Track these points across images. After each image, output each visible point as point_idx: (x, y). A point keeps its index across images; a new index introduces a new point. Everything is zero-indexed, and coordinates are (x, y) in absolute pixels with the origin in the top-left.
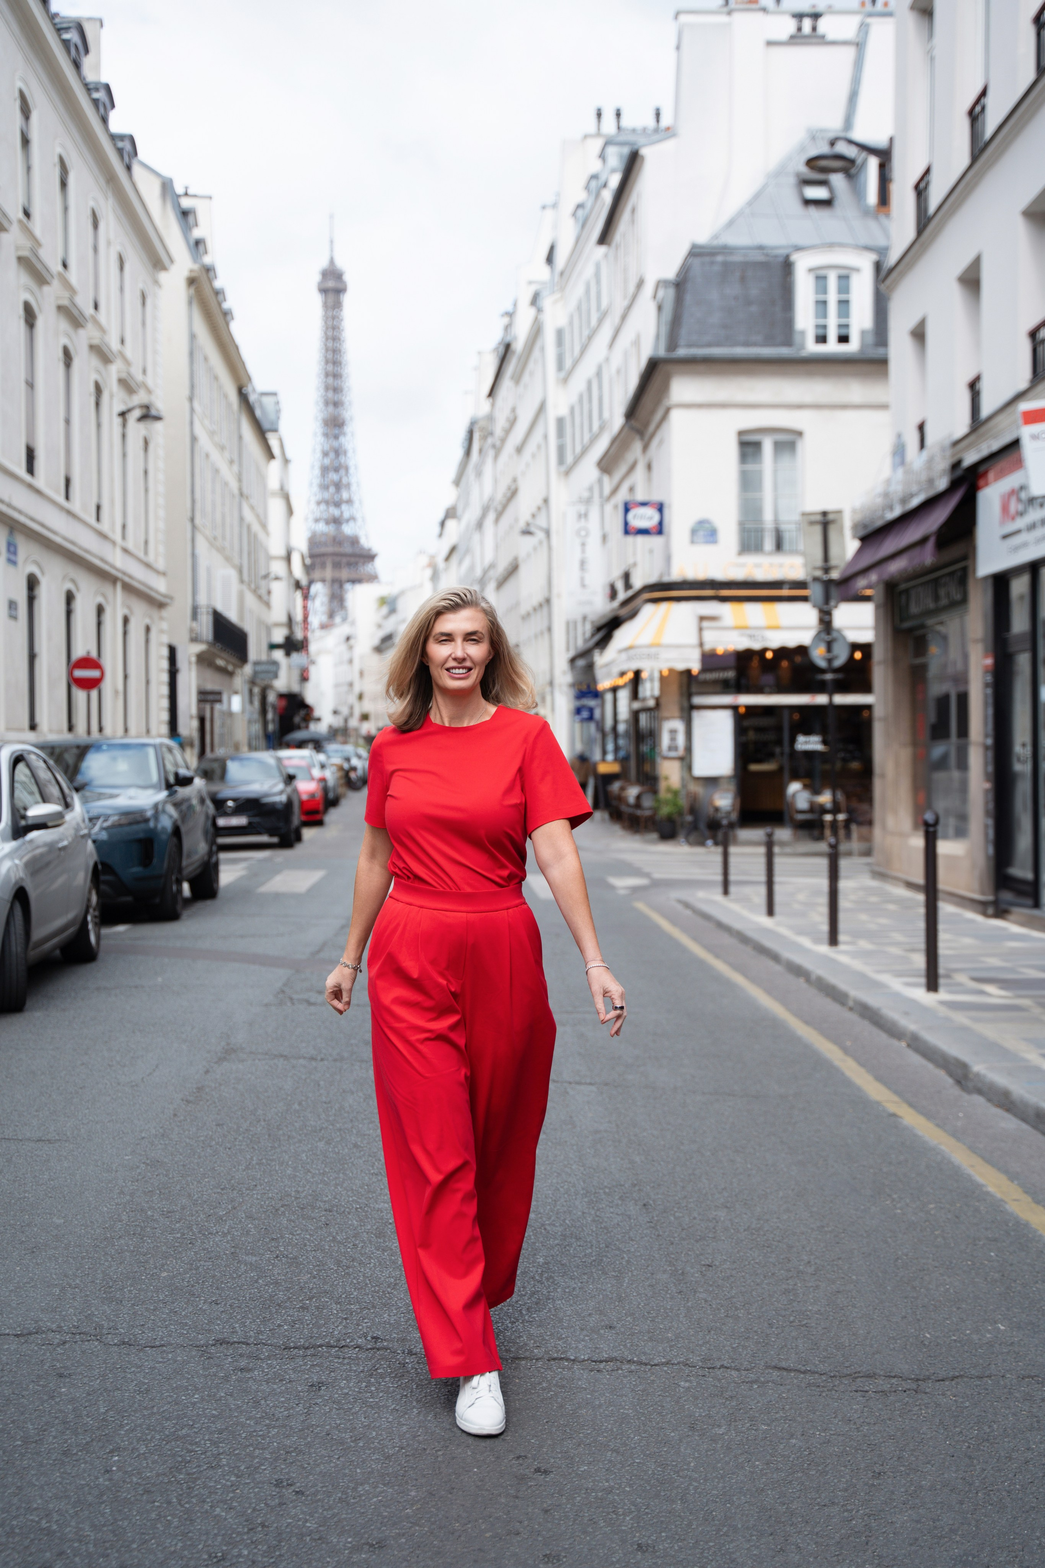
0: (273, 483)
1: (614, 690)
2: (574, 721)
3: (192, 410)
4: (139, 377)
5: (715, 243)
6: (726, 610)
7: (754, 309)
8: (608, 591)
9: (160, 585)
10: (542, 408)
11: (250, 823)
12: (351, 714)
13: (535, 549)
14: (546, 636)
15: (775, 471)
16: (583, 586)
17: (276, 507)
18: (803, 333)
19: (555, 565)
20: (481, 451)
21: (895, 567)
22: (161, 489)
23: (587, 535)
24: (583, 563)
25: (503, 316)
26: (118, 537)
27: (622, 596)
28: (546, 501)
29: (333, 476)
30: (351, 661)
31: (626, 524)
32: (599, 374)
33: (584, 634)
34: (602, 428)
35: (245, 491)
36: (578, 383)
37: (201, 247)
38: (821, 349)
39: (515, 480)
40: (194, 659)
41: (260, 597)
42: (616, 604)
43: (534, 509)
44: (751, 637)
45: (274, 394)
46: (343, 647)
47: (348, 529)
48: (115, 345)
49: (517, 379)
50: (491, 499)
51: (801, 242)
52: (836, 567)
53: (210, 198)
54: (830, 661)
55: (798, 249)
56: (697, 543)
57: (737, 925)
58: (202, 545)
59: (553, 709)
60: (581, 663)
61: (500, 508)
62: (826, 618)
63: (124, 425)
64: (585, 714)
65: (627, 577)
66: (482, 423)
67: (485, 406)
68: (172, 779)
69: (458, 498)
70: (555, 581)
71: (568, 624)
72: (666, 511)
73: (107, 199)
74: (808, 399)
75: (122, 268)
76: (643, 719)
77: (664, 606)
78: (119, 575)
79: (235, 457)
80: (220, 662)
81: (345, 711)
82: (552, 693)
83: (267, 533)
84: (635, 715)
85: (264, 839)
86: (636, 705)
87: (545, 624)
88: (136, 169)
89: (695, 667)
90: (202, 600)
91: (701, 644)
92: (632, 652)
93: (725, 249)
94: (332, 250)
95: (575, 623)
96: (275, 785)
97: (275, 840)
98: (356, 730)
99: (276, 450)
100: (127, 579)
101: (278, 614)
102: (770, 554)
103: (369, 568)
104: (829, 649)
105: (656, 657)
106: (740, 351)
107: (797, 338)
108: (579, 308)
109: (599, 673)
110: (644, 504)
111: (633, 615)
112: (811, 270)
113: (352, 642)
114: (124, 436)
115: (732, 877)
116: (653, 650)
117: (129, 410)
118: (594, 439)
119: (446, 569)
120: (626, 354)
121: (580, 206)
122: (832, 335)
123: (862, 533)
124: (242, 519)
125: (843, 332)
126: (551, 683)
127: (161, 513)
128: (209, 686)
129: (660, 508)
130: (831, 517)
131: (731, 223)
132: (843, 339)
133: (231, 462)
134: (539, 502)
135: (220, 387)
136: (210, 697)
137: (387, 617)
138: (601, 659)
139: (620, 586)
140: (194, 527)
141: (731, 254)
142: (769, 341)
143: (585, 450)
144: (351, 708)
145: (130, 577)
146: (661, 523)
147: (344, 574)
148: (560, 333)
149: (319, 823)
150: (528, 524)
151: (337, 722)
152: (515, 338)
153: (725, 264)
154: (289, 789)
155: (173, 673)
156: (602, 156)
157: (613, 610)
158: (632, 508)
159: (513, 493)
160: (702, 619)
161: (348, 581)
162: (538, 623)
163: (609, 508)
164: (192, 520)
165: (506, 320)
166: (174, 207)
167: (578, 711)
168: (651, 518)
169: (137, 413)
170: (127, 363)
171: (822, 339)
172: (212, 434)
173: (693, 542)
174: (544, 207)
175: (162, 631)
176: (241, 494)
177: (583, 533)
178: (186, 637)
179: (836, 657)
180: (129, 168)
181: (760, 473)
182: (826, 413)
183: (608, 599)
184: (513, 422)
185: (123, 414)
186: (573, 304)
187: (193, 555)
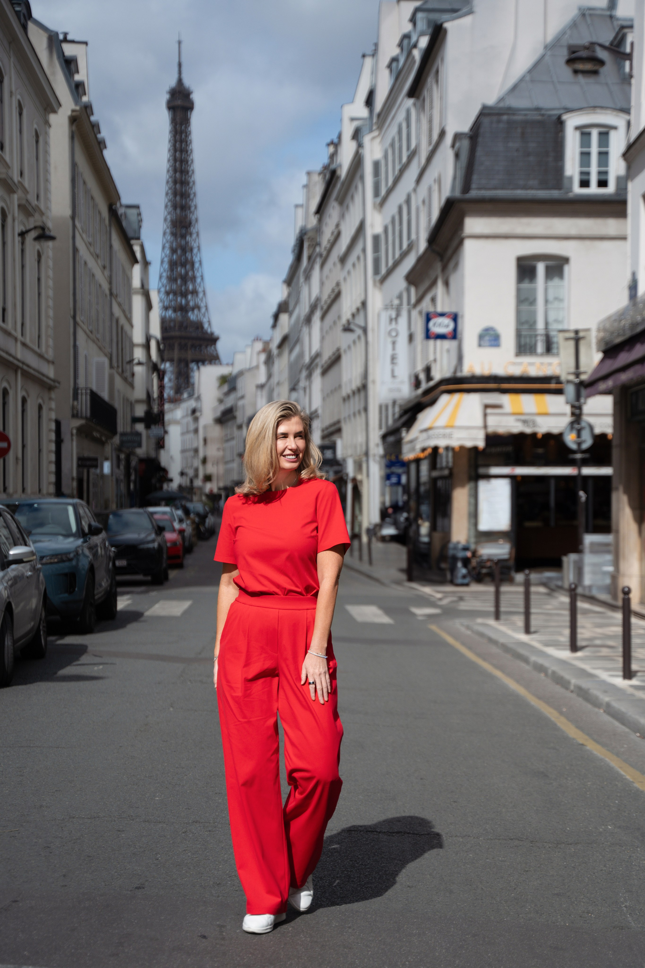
0: (136, 283)
1: (417, 461)
2: (385, 485)
3: (74, 226)
4: (34, 202)
5: (501, 105)
6: (506, 400)
7: (531, 158)
8: (413, 380)
9: (50, 372)
10: (361, 229)
11: (129, 565)
12: (196, 476)
13: (354, 342)
14: (363, 414)
15: (546, 290)
16: (393, 376)
17: (138, 302)
18: (571, 179)
19: (370, 356)
20: (309, 258)
21: (624, 377)
22: (51, 293)
23: (397, 335)
24: (393, 358)
25: (328, 145)
26: (18, 335)
27: (424, 386)
28: (364, 304)
29: (181, 270)
30: (196, 431)
31: (427, 330)
32: (408, 201)
33: (394, 414)
34: (410, 247)
35: (114, 291)
36: (392, 207)
37: (80, 90)
38: (585, 191)
39: (338, 284)
40: (75, 431)
41: (125, 379)
42: (420, 391)
43: (354, 310)
44: (525, 422)
45: (137, 207)
46: (190, 419)
47: (192, 316)
48: (16, 178)
49: (342, 201)
50: (318, 300)
51: (570, 105)
52: (585, 373)
53: (86, 43)
54: (579, 444)
55: (569, 110)
56: (484, 346)
57: (502, 640)
58: (81, 337)
59: (368, 475)
60: (391, 439)
61: (325, 307)
62: (577, 411)
63: (23, 243)
64: (394, 480)
65: (428, 370)
66: (310, 234)
67: (313, 221)
68: (86, 529)
69: (289, 295)
70: (370, 370)
71: (381, 407)
72: (459, 321)
73: (10, 57)
74: (573, 232)
75: (21, 114)
76: (440, 483)
77: (457, 397)
78: (20, 365)
79: (108, 265)
80: (96, 434)
81: (191, 473)
82: (367, 461)
83: (132, 326)
84: (434, 481)
85: (139, 577)
86: (435, 474)
87: (362, 405)
88: (31, 26)
89: (481, 444)
90: (81, 383)
91: (485, 427)
92: (431, 432)
93: (510, 111)
94: (180, 72)
95: (387, 407)
96: (149, 534)
97: (149, 578)
98: (201, 489)
99: (138, 255)
100: (25, 367)
101: (139, 393)
102: (542, 355)
103: (211, 349)
104: (579, 435)
105: (450, 436)
106: (520, 193)
107: (566, 182)
108: (392, 145)
109: (405, 448)
110: (442, 315)
111: (433, 402)
112: (577, 128)
113: (198, 414)
114: (23, 251)
115: (502, 609)
116: (448, 431)
117: (27, 231)
118: (404, 255)
119: (280, 355)
120: (430, 189)
121: (394, 60)
122: (594, 180)
123: (603, 348)
124: (112, 314)
125: (603, 177)
126: (367, 454)
127: (51, 313)
128: (86, 454)
129: (455, 318)
130: (581, 334)
131: (514, 88)
132: (603, 183)
133: (104, 267)
134: (359, 304)
135: (95, 206)
136: (88, 463)
137: (227, 394)
138: (408, 436)
139: (422, 377)
140: (75, 323)
141: (514, 114)
142: (544, 185)
143: (397, 264)
144: (196, 470)
145: (28, 366)
146: (455, 330)
147: (190, 355)
148: (376, 165)
149: (180, 566)
150: (349, 322)
151: (185, 482)
152: (340, 166)
153: (509, 122)
154: (159, 539)
155: (59, 442)
156: (413, 20)
157: (417, 397)
158: (433, 318)
159: (337, 296)
160: (487, 406)
161: (193, 361)
162: (356, 403)
163: (415, 313)
164: (74, 317)
165: (331, 149)
166: (59, 58)
167: (388, 477)
168: (447, 326)
169: (33, 234)
170: (26, 191)
171: (585, 183)
172: (89, 245)
173: (480, 345)
174: (364, 56)
175: (50, 409)
176: (111, 294)
177: (394, 334)
178: (69, 413)
179: (584, 441)
180: (25, 28)
181: (534, 291)
182: (588, 243)
183: (413, 388)
184: (337, 236)
185: (22, 234)
186: (388, 141)
187: (75, 346)
